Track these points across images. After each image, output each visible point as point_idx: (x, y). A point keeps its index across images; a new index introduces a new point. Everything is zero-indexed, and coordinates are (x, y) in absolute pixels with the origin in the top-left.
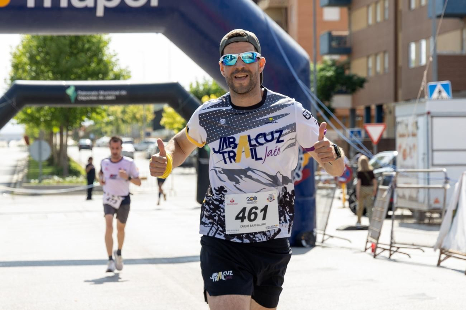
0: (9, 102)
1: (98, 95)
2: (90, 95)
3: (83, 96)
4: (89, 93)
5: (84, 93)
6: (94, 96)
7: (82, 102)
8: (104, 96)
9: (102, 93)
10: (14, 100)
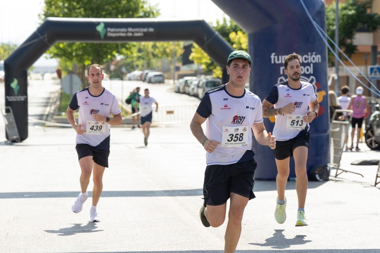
0: (42, 37)
1: (127, 32)
2: (119, 32)
3: (112, 32)
4: (118, 30)
5: (113, 30)
6: (123, 32)
7: (111, 38)
8: (133, 33)
9: (130, 29)
10: (46, 36)
